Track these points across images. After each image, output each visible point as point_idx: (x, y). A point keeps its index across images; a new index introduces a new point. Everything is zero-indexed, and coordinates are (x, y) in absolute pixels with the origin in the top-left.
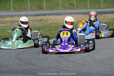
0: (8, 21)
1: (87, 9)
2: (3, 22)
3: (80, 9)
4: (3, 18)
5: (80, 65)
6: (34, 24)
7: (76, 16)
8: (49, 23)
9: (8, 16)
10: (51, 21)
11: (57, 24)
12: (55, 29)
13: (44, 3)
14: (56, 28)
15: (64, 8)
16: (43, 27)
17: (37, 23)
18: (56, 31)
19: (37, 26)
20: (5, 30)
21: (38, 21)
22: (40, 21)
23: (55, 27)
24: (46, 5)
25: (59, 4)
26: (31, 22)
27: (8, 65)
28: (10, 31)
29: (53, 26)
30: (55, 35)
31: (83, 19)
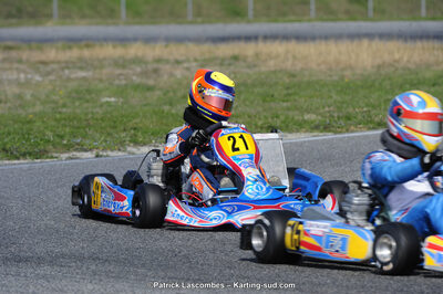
0: (105, 59)
1: (414, 19)
2: (86, 62)
3: (391, 18)
4: (88, 46)
7: (370, 45)
8: (263, 69)
9: (106, 40)
10: (272, 63)
11: (294, 76)
12: (285, 96)
14: (290, 91)
15: (328, 13)
18: (289, 104)
20: (89, 91)
21: (222, 62)
22: (232, 61)
23: (288, 88)
26: (194, 64)
27: (96, 229)
28: (110, 97)
29: (281, 82)
30: (287, 118)
31: (397, 56)
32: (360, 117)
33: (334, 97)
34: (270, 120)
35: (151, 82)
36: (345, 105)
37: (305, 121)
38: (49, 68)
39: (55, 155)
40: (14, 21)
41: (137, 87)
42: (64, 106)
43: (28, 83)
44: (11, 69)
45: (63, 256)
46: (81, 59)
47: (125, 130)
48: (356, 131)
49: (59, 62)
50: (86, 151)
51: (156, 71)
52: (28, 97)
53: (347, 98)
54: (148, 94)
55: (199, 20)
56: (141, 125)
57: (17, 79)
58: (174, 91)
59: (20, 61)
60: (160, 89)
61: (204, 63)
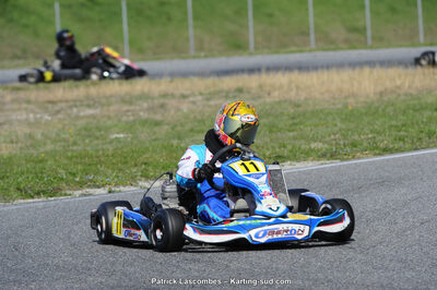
0: (111, 96)
1: (413, 45)
2: (93, 99)
4: (94, 85)
5: (391, 261)
6: (210, 106)
7: (371, 72)
8: (268, 100)
10: (276, 94)
11: (299, 106)
12: (291, 125)
13: (247, 27)
14: (295, 121)
15: (327, 42)
18: (295, 133)
20: (100, 130)
21: (227, 95)
22: (236, 94)
23: (293, 118)
24: (255, 35)
25: (309, 28)
26: (200, 98)
27: (113, 264)
28: (119, 133)
29: (286, 112)
30: (293, 147)
31: (398, 83)
32: (365, 144)
33: (339, 124)
34: (277, 149)
35: (158, 117)
36: (350, 133)
37: (312, 150)
38: (57, 108)
39: (68, 192)
40: (21, 62)
41: (145, 122)
42: (75, 143)
43: (37, 123)
44: (19, 109)
46: (88, 97)
47: (136, 165)
48: (363, 158)
49: (67, 101)
50: (99, 187)
51: (162, 106)
52: (39, 137)
53: (352, 126)
54: (156, 129)
55: (203, 54)
56: (151, 160)
57: (27, 119)
58: (182, 125)
59: (29, 102)
60: (168, 124)
61: (210, 96)
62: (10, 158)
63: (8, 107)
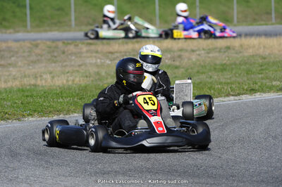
4: (137, 42)
6: (209, 57)
8: (246, 54)
10: (251, 50)
11: (265, 58)
12: (260, 70)
13: (233, 9)
16: (231, 64)
17: (217, 54)
18: (263, 75)
19: (218, 62)
21: (220, 51)
22: (226, 50)
23: (261, 66)
24: (238, 13)
25: (271, 10)
26: (203, 52)
29: (257, 62)
30: (262, 84)
34: (252, 85)
35: (177, 63)
37: (273, 86)
38: (114, 56)
41: (169, 66)
43: (102, 65)
44: (91, 57)
45: (130, 170)
46: (133, 50)
49: (121, 52)
51: (180, 56)
52: (103, 74)
54: (176, 71)
57: (96, 63)
58: (192, 68)
59: (97, 52)
60: (183, 68)
61: (209, 51)
62: (86, 87)
63: (85, 55)
